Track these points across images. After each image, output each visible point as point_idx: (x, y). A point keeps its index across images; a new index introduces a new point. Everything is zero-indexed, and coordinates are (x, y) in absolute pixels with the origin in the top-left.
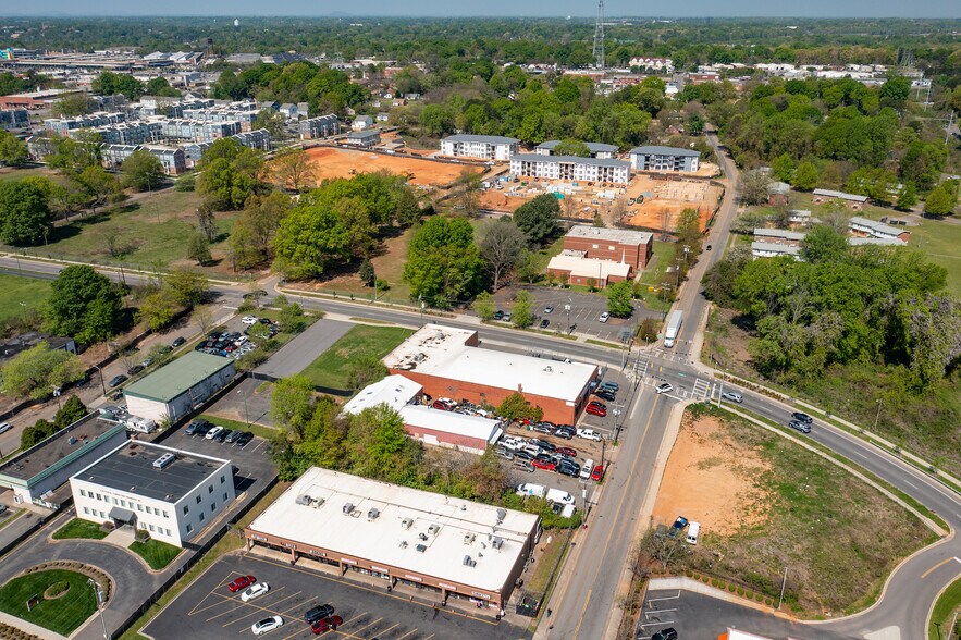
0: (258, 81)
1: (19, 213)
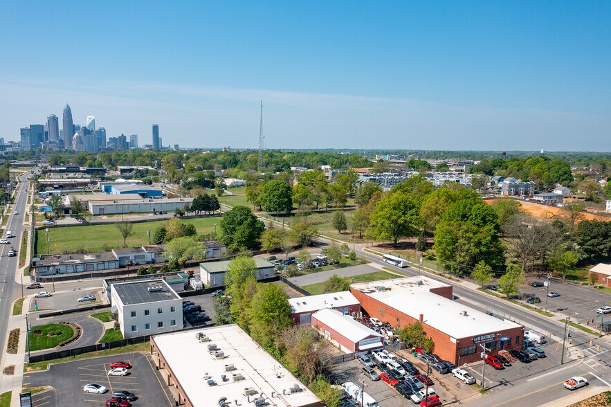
0: (500, 166)
1: (274, 196)
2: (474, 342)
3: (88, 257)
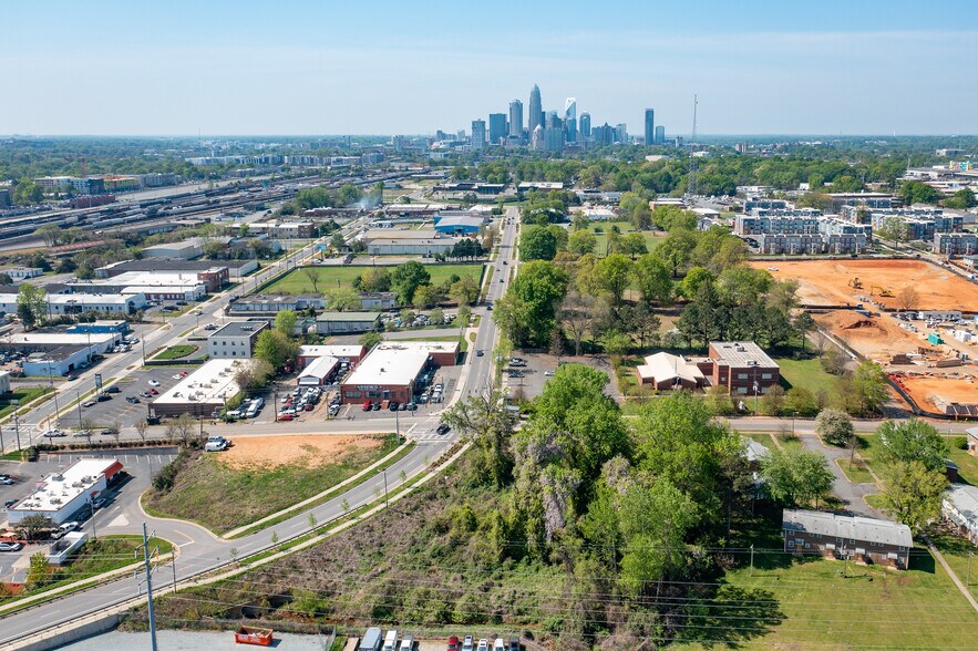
2: (358, 389)
3: (279, 299)
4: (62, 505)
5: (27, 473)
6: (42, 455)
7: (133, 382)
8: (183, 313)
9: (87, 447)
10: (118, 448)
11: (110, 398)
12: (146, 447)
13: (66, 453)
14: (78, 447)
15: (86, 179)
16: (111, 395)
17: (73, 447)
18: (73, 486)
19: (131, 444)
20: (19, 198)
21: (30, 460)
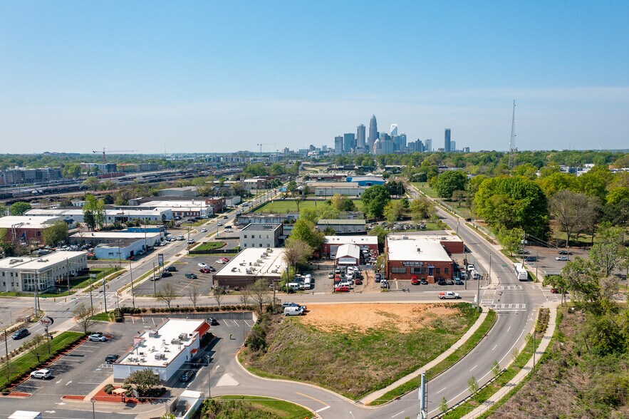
2: (404, 265)
3: (271, 215)
4: (168, 361)
5: (118, 332)
6: (127, 317)
7: (185, 265)
8: (202, 224)
9: (167, 311)
10: (196, 312)
11: (170, 275)
12: (221, 312)
13: (148, 316)
14: (158, 311)
15: (106, 164)
16: (172, 273)
17: (154, 311)
18: (173, 343)
19: (207, 309)
20: (66, 173)
21: (118, 321)
